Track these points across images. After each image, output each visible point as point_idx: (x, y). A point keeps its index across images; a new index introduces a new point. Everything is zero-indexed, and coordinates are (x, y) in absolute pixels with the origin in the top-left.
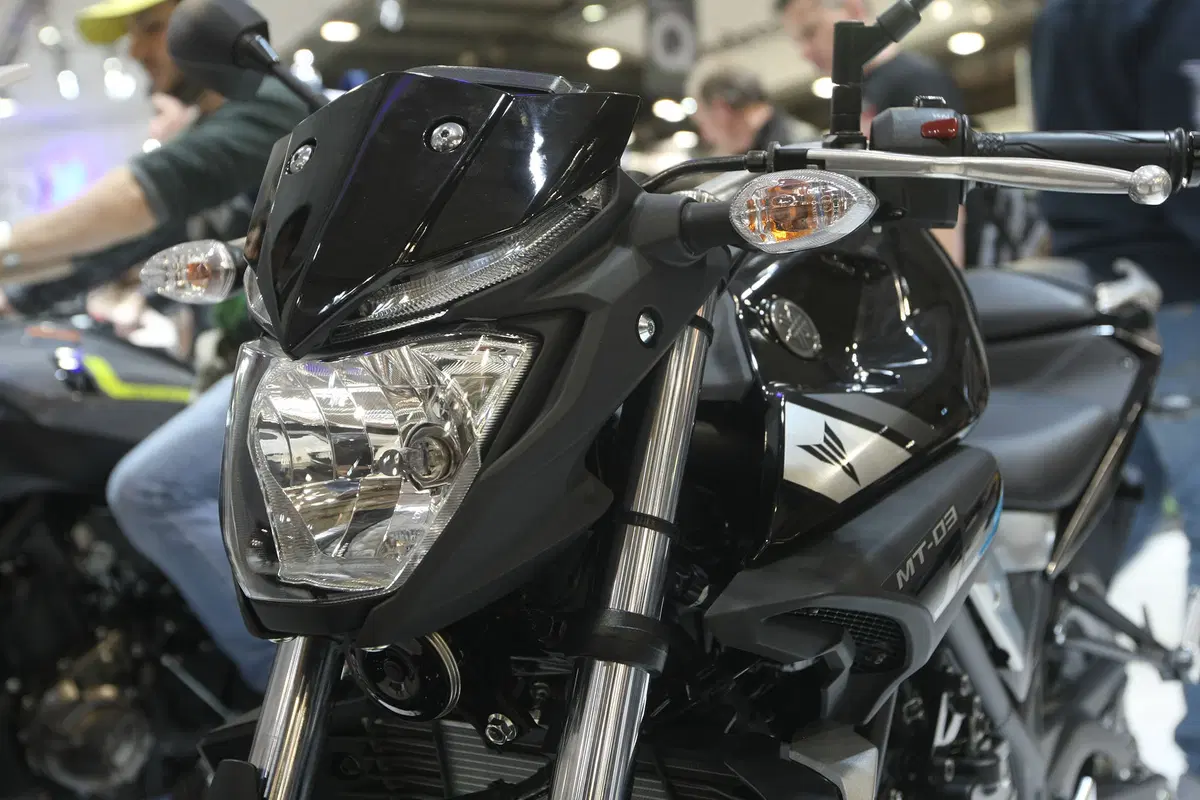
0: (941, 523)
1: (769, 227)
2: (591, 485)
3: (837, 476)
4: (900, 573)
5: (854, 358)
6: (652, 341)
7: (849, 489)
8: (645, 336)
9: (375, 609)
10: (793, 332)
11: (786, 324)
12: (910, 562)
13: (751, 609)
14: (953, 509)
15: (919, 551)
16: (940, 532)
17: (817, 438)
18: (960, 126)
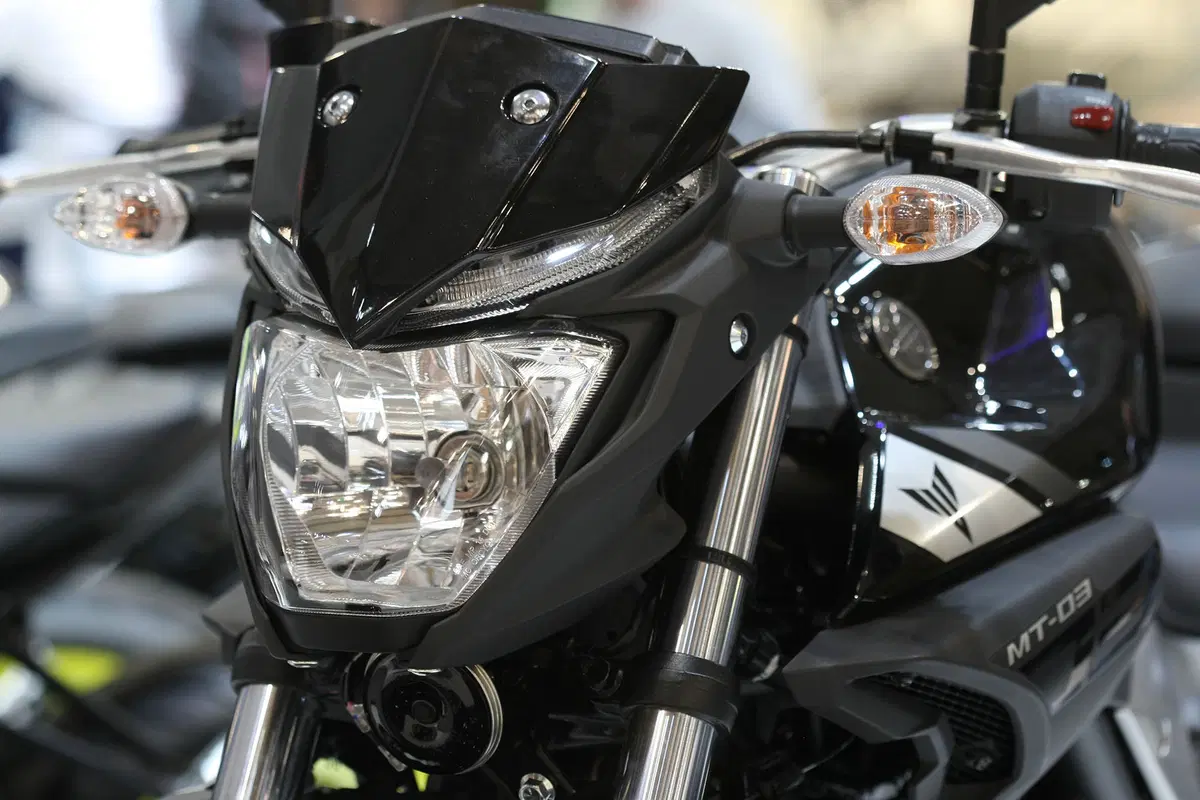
0: (1070, 598)
1: (888, 237)
2: (663, 511)
3: (948, 530)
4: (1011, 648)
5: (980, 384)
6: (743, 351)
7: (959, 546)
8: (737, 345)
9: (436, 626)
10: (901, 344)
11: (893, 333)
12: (1025, 638)
13: (835, 667)
14: (1086, 583)
15: (1038, 626)
16: (1066, 608)
17: (924, 481)
18: (1117, 115)
